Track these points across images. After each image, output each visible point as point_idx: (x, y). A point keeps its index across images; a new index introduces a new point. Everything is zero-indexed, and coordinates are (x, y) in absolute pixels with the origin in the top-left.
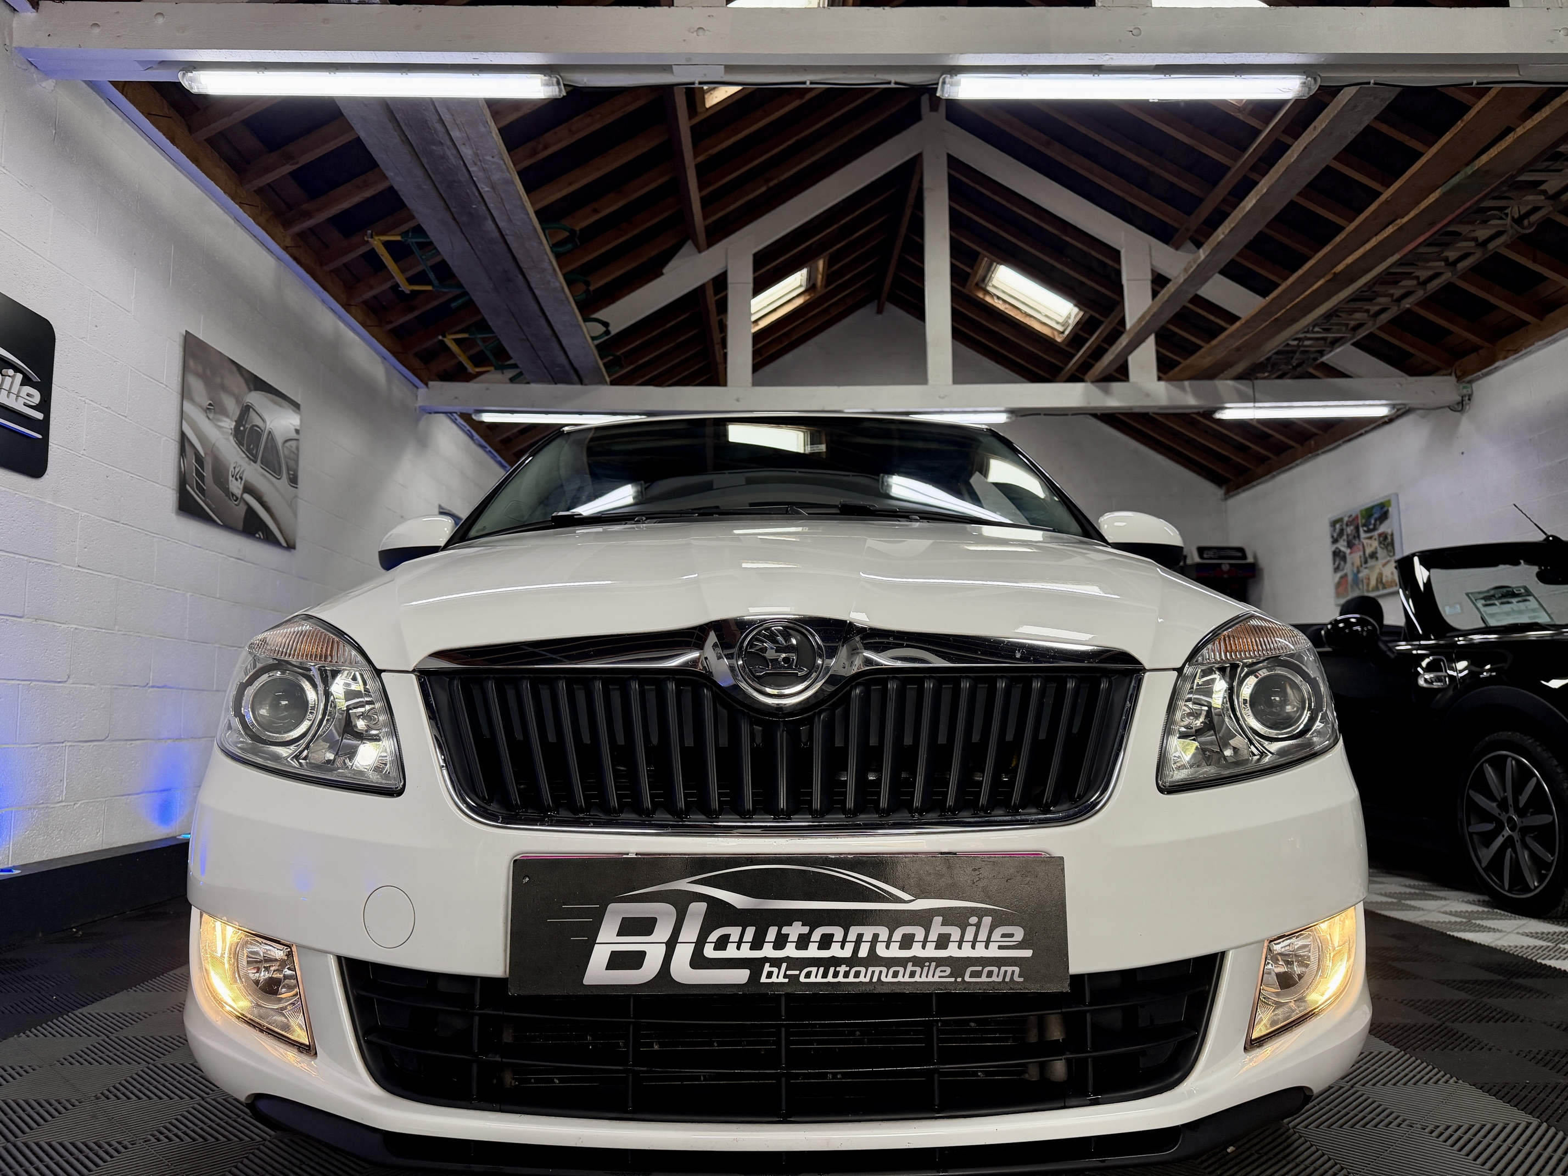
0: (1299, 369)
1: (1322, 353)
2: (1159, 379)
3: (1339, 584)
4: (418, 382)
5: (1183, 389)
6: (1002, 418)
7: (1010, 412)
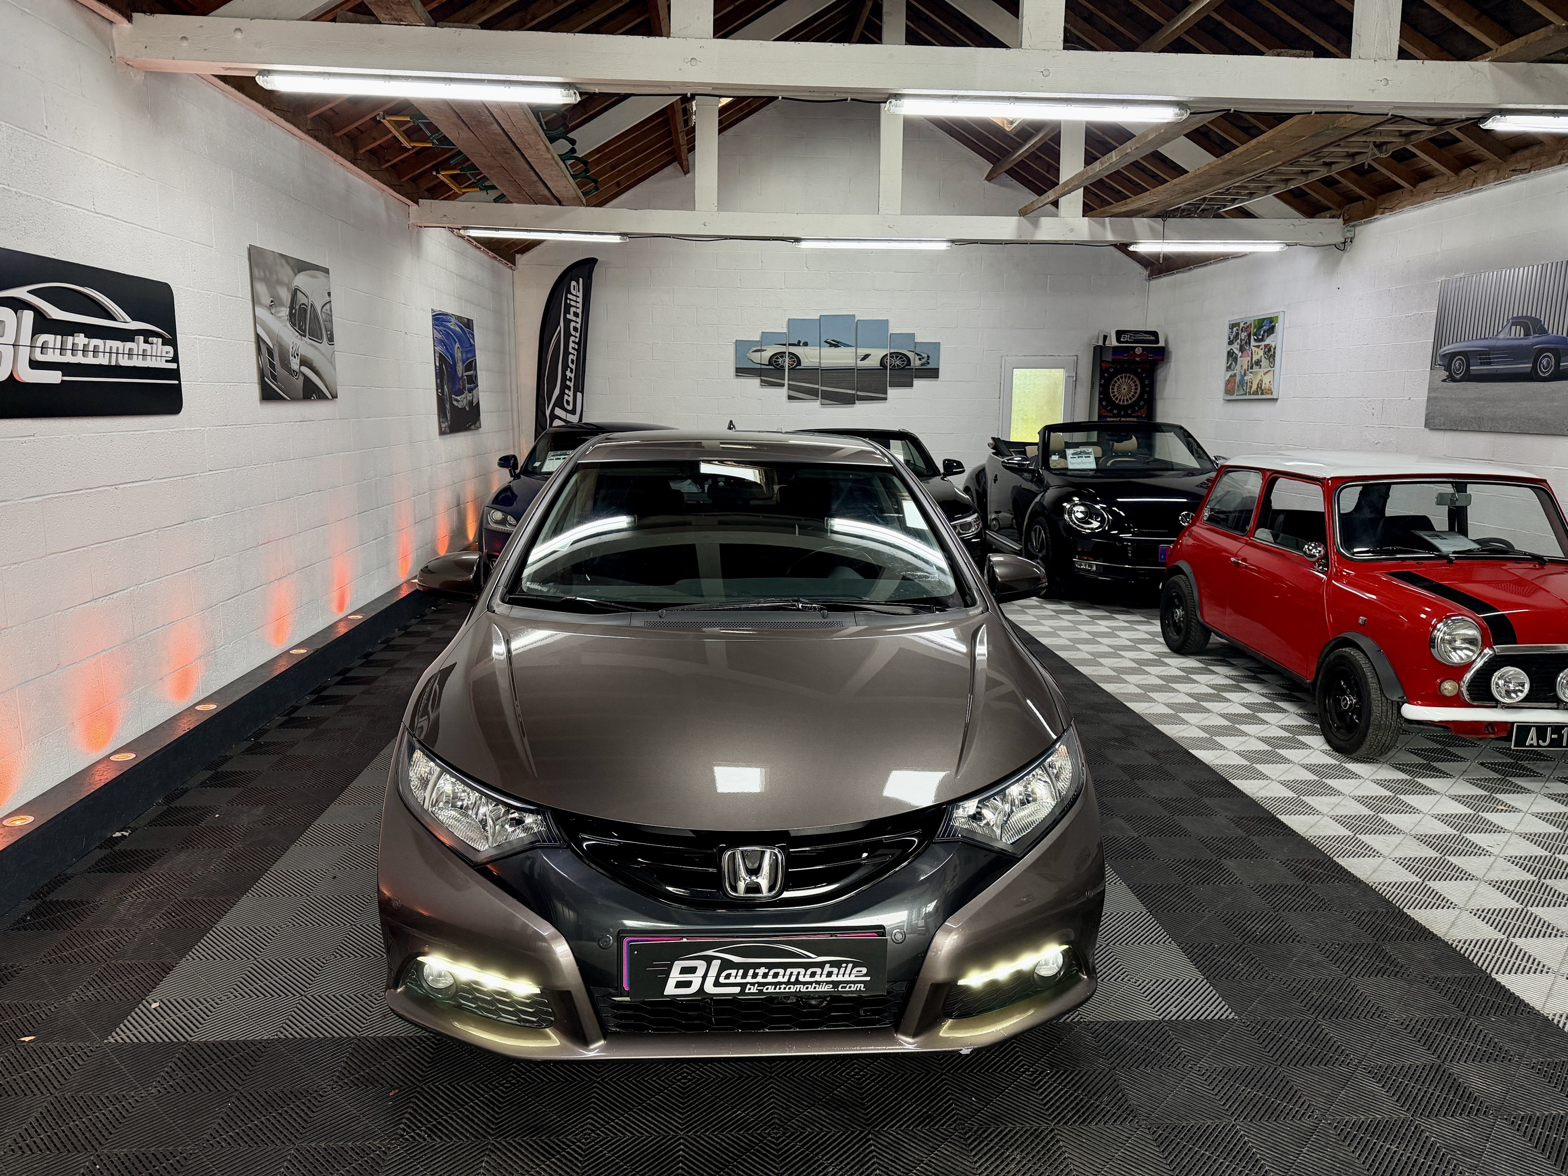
1: (1225, 206)
2: (1083, 216)
3: (1228, 382)
4: (410, 202)
5: (1103, 225)
6: (944, 246)
7: (953, 241)
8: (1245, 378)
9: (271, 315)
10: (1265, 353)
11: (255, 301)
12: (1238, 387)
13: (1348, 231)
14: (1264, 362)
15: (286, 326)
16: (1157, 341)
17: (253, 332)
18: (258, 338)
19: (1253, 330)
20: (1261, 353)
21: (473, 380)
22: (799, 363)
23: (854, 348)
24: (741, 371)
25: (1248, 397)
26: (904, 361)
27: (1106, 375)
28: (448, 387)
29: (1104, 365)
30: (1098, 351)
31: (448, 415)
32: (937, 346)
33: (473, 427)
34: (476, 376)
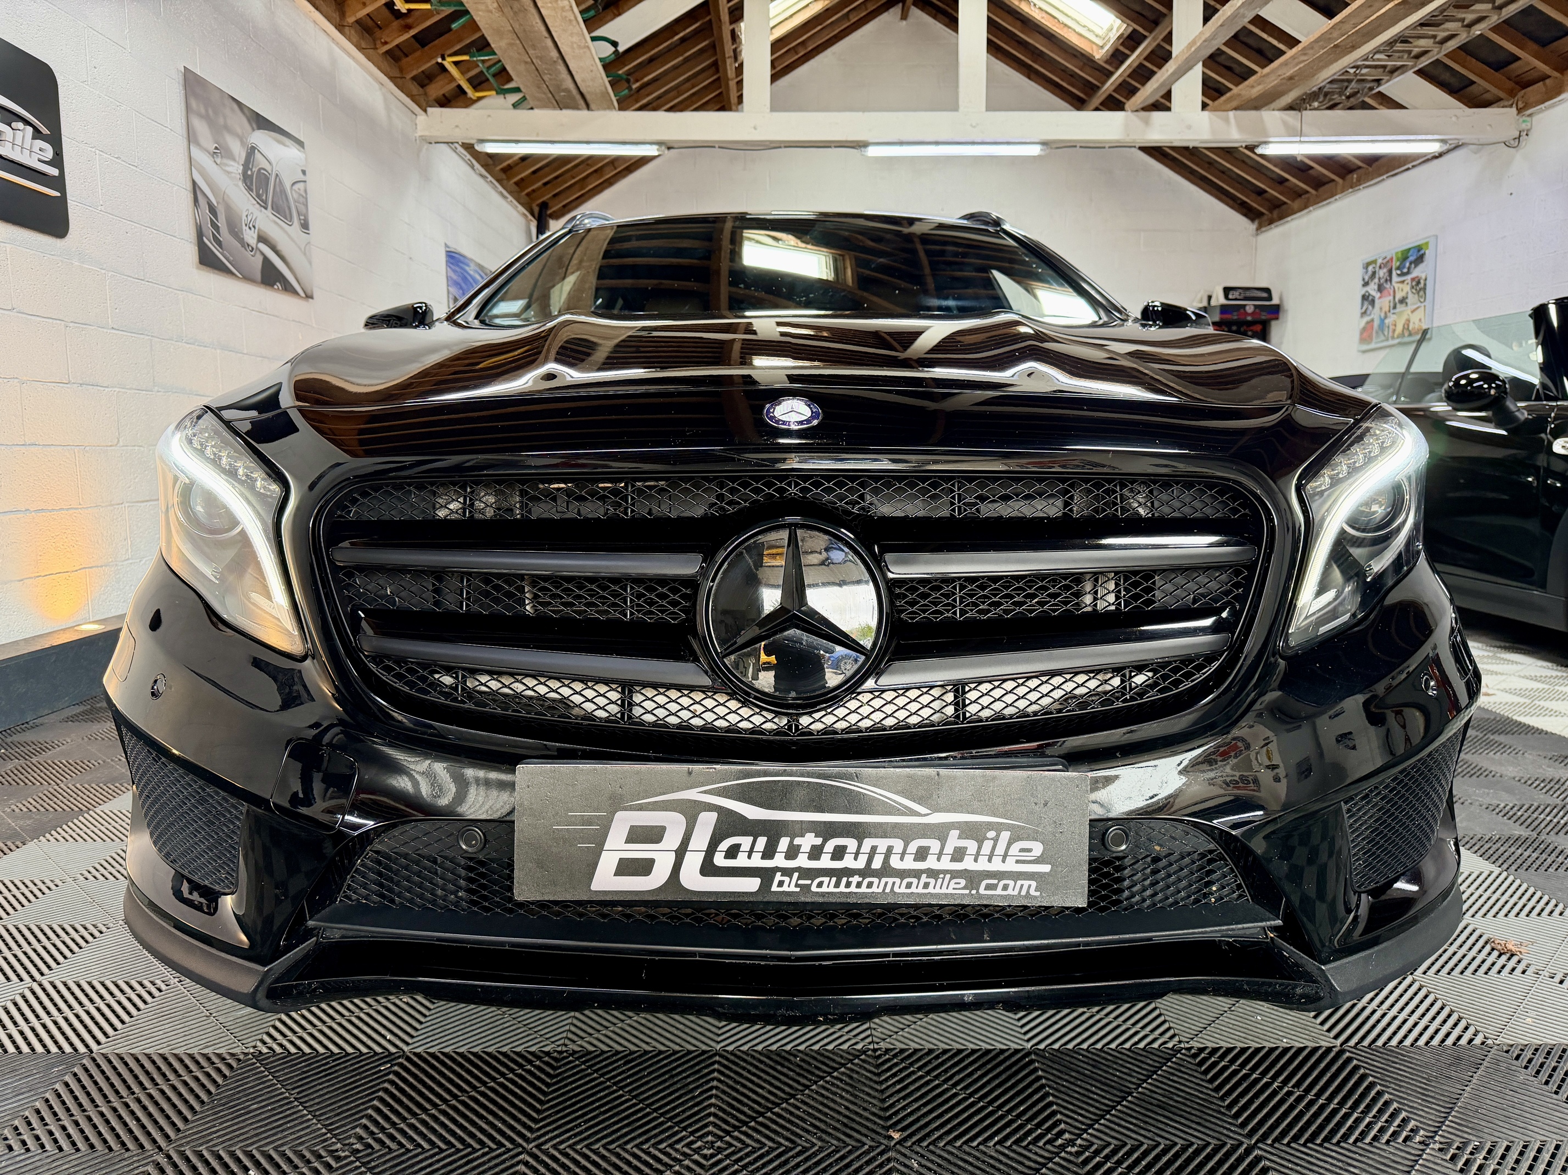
0: (1352, 99)
1: (1378, 82)
2: (1204, 108)
3: (1364, 330)
4: (414, 106)
5: (1227, 120)
6: (1035, 150)
7: (1044, 143)
8: (1387, 321)
9: (214, 165)
10: (1412, 287)
11: (191, 137)
12: (1377, 333)
13: (1524, 121)
14: (1412, 299)
15: (237, 185)
16: (1270, 298)
17: (188, 176)
18: (194, 183)
19: (1396, 264)
20: (1407, 288)
25: (1391, 342)
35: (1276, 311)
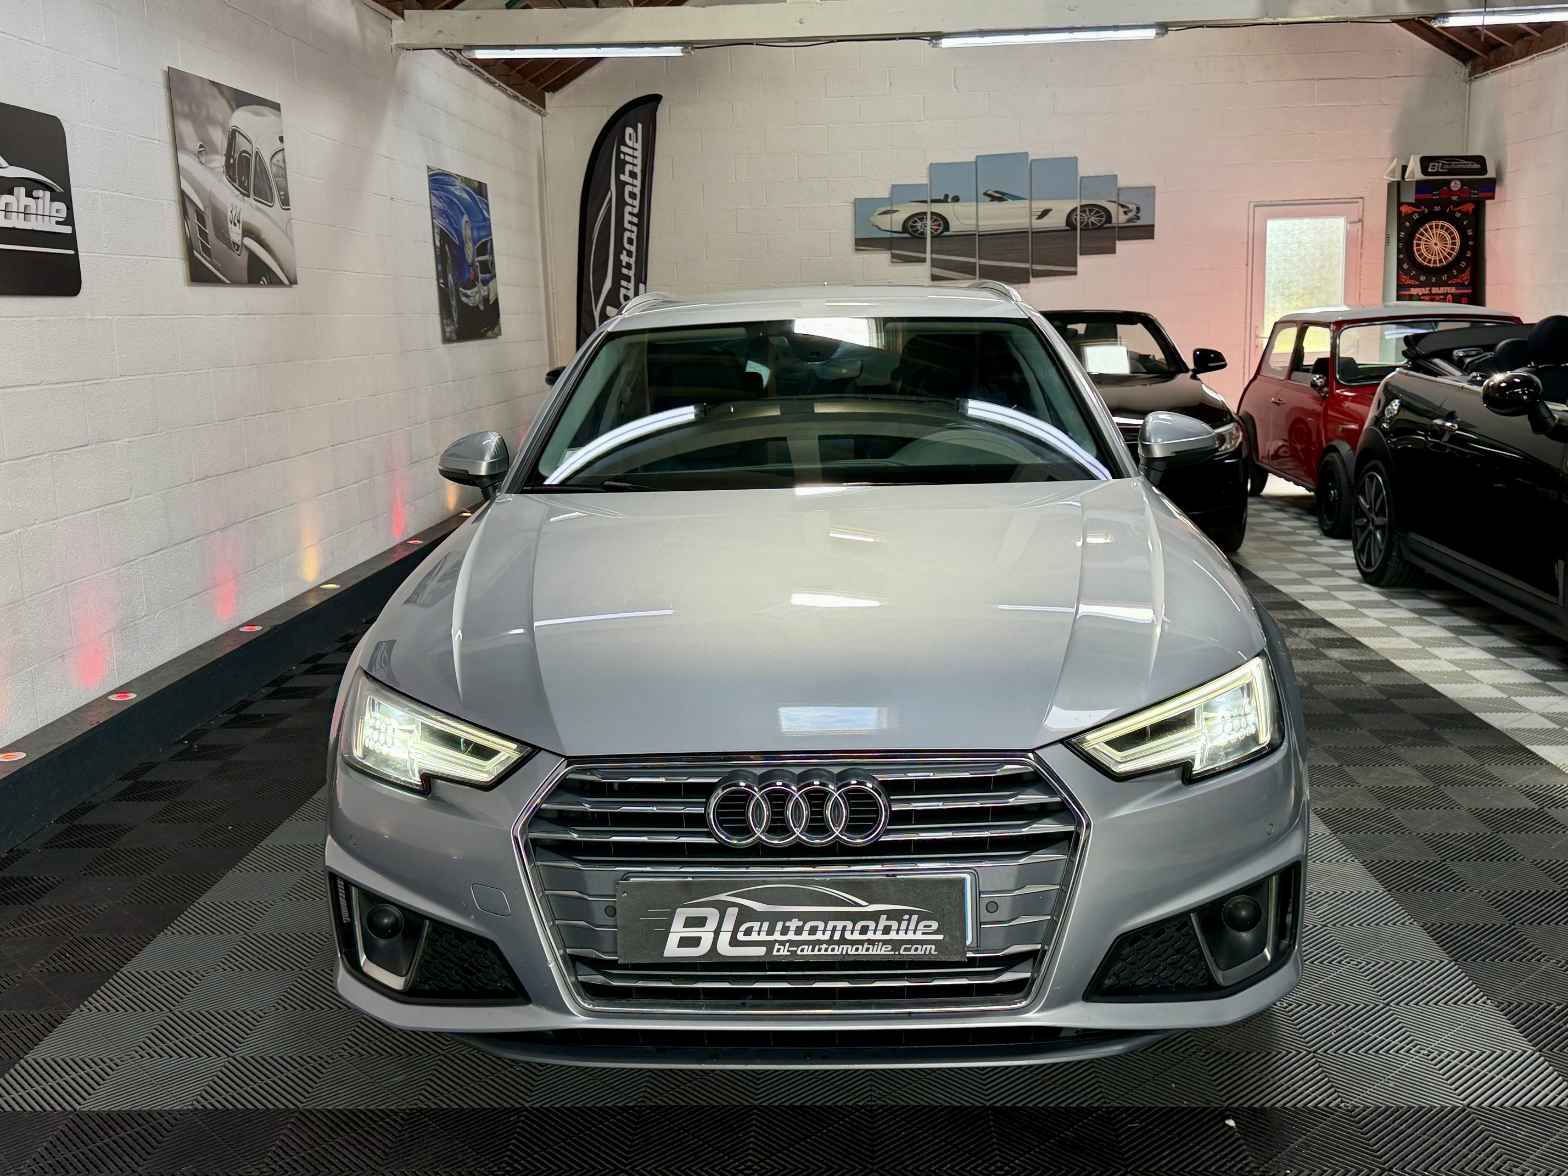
4: (392, 15)
6: (1149, 34)
9: (200, 166)
11: (177, 143)
15: (221, 180)
16: (1484, 170)
17: (175, 186)
18: (183, 196)
21: (488, 269)
22: (947, 227)
23: (1026, 203)
24: (862, 243)
26: (1101, 216)
27: (1407, 224)
28: (453, 276)
29: (1404, 209)
30: (1395, 190)
31: (455, 315)
32: (1150, 191)
33: (490, 333)
34: (493, 263)
35: (1489, 188)
